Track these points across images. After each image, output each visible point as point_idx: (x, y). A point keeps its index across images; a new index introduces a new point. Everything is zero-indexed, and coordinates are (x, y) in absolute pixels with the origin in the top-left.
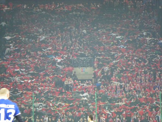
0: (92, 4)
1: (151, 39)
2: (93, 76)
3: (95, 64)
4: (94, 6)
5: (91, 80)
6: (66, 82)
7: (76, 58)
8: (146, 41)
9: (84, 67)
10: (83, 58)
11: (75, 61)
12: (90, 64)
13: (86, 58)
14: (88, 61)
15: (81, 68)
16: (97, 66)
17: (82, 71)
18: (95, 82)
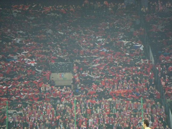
0: (71, 6)
1: (128, 42)
2: (72, 82)
3: (75, 70)
4: (73, 8)
5: (70, 87)
6: (43, 89)
7: (54, 63)
8: (123, 44)
9: (63, 72)
10: (61, 63)
11: (53, 66)
12: (69, 69)
13: (65, 63)
14: (67, 66)
15: (59, 73)
16: (77, 71)
17: (60, 77)
18: (75, 88)
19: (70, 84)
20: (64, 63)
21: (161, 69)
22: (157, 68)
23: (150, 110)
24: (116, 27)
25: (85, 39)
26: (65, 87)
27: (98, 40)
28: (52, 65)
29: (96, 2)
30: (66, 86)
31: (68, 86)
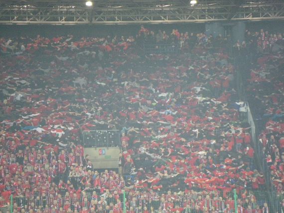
5: (117, 170)
9: (105, 146)
11: (88, 136)
12: (114, 141)
13: (108, 132)
14: (111, 136)
15: (98, 149)
17: (100, 154)
18: (124, 172)
19: (117, 166)
20: (106, 132)
21: (267, 141)
22: (261, 140)
23: (242, 210)
24: (199, 73)
25: (138, 93)
26: (106, 171)
27: (160, 95)
28: (87, 134)
29: (160, 31)
30: (109, 170)
31: (113, 170)
